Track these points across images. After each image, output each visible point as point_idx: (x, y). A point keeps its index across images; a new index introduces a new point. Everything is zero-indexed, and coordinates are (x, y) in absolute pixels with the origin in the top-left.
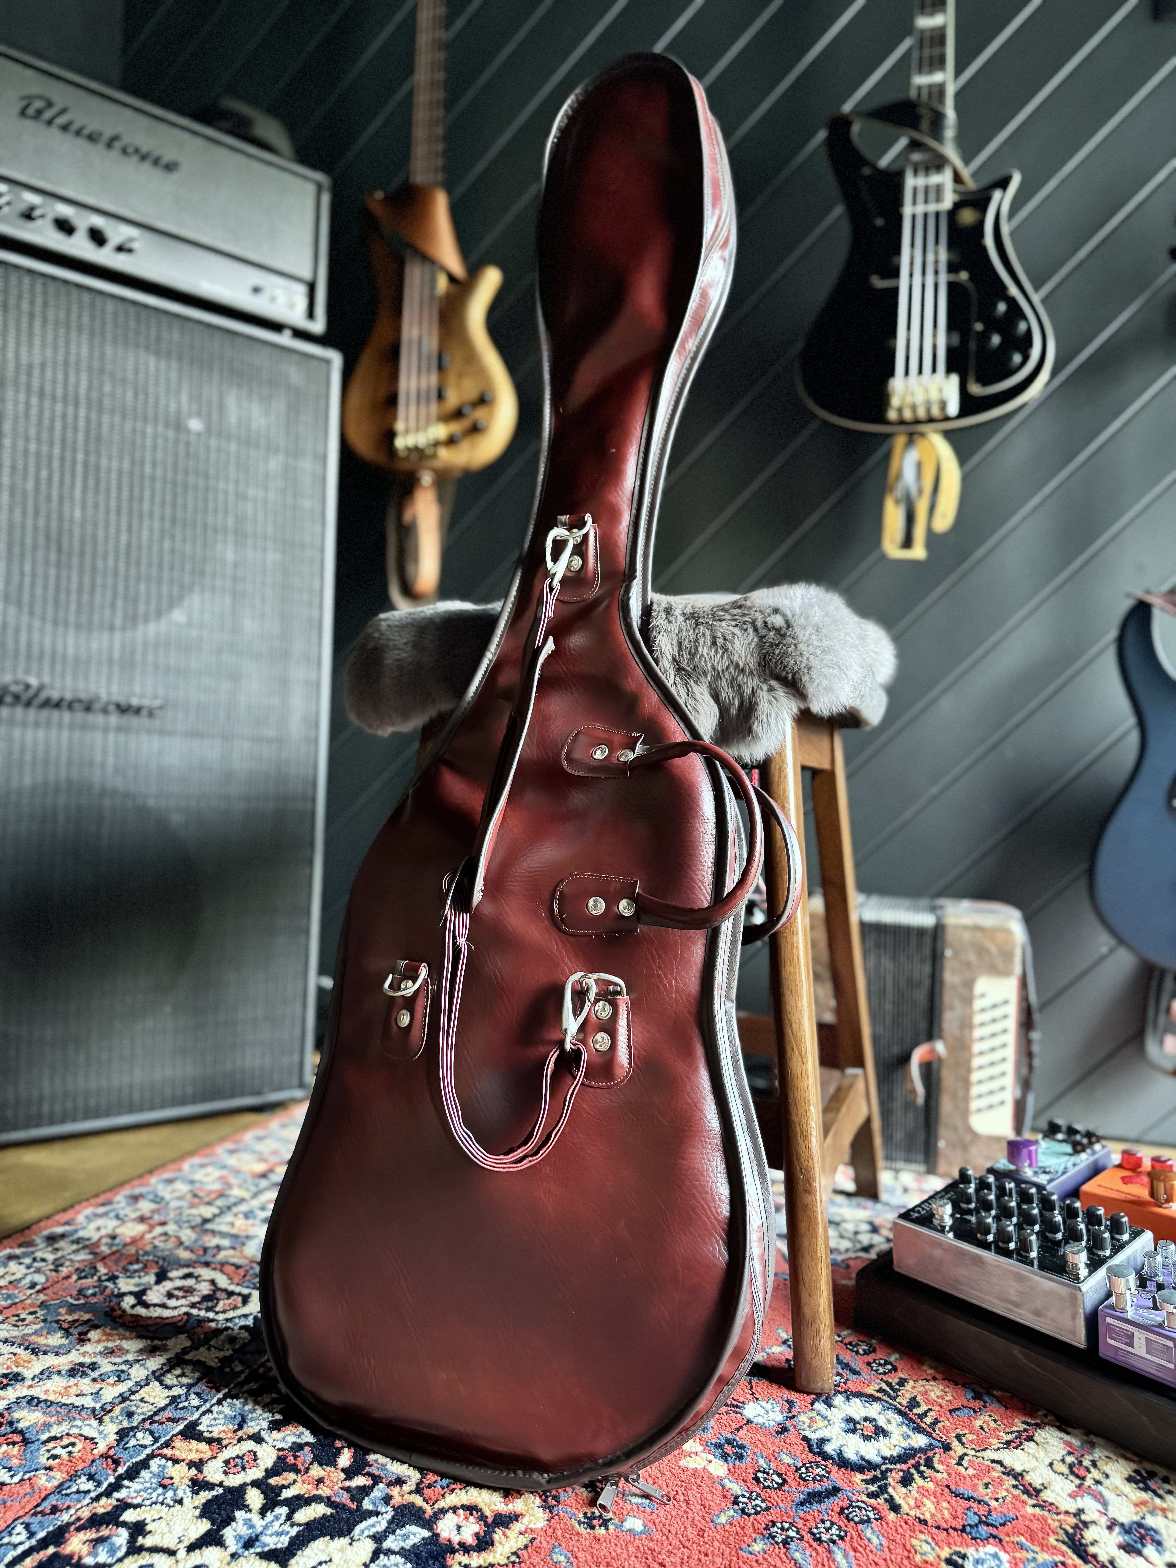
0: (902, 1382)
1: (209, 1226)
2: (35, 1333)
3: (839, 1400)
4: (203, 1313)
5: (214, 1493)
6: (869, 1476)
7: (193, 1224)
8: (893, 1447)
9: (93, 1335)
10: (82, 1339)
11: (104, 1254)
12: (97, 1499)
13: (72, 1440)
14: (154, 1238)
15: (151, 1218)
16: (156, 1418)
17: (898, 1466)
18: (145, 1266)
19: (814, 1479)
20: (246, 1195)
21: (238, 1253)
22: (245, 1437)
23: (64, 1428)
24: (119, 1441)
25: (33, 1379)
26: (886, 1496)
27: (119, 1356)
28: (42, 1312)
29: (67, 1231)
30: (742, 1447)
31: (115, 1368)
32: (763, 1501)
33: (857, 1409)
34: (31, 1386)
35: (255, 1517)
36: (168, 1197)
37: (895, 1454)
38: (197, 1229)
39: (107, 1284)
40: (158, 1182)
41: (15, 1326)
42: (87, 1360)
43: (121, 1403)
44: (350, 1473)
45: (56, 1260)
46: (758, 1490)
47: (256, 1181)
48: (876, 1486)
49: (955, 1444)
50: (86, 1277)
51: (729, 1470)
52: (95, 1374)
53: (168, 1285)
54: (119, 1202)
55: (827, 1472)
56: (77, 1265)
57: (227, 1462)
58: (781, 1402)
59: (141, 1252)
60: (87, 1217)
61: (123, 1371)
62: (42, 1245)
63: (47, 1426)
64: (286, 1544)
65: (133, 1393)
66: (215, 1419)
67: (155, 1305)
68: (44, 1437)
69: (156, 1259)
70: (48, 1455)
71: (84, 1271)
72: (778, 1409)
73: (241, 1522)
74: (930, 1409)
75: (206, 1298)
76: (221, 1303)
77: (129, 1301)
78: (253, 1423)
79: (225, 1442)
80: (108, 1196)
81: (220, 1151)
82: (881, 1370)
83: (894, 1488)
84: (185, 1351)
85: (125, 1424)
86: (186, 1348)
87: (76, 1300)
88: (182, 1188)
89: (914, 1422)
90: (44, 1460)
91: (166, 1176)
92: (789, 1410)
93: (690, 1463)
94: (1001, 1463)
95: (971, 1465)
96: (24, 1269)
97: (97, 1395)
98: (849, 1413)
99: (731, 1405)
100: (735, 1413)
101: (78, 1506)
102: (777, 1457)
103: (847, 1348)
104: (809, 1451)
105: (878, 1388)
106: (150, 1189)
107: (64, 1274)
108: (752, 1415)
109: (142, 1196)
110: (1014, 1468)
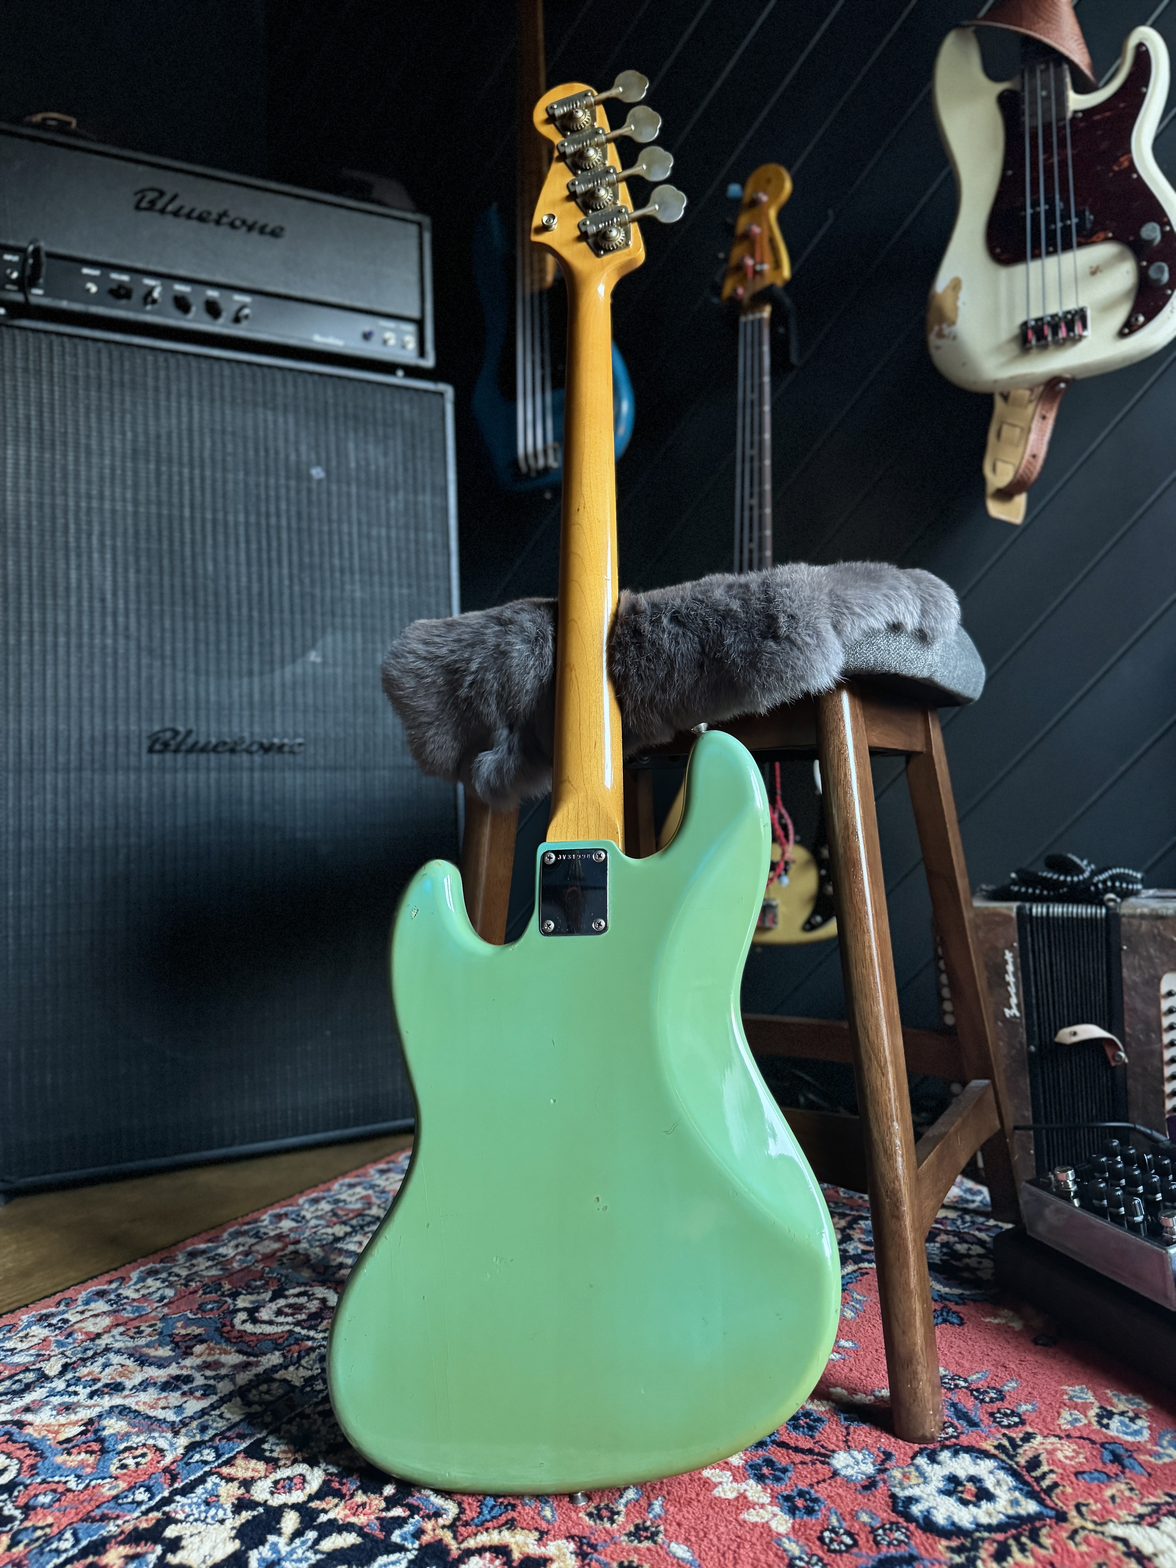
0: (1028, 1437)
1: (339, 1245)
2: (148, 1345)
3: (945, 1455)
4: (304, 1332)
5: (255, 1513)
6: (954, 1543)
7: (324, 1242)
8: (994, 1514)
9: (198, 1349)
10: (186, 1353)
11: (233, 1271)
12: (148, 1511)
13: (145, 1450)
15: (288, 1236)
16: (228, 1434)
17: (993, 1535)
18: (267, 1283)
19: (890, 1544)
22: (301, 1458)
23: (142, 1439)
24: (184, 1455)
25: (131, 1389)
27: (213, 1370)
28: (162, 1326)
29: (207, 1248)
30: (816, 1500)
31: (205, 1382)
33: (963, 1466)
34: (126, 1397)
35: (283, 1542)
36: (308, 1216)
37: (995, 1522)
38: (326, 1248)
39: (227, 1299)
40: (305, 1202)
41: (132, 1337)
42: (185, 1372)
43: (199, 1417)
44: (392, 1502)
45: (188, 1275)
46: (820, 1553)
48: (963, 1556)
49: (1073, 1513)
50: (210, 1292)
51: (793, 1527)
52: (185, 1388)
53: (282, 1302)
54: (263, 1221)
55: (907, 1537)
56: (206, 1280)
57: (276, 1483)
58: (876, 1452)
59: (267, 1269)
60: (230, 1234)
61: (211, 1386)
62: (182, 1261)
63: (127, 1435)
65: (214, 1409)
66: (280, 1438)
67: (261, 1322)
68: (121, 1447)
69: (278, 1276)
70: (118, 1464)
71: (210, 1287)
72: (870, 1460)
73: (269, 1545)
74: (1051, 1471)
75: (312, 1316)
76: (325, 1322)
77: (243, 1316)
79: (281, 1463)
80: (255, 1215)
81: (372, 1171)
82: (1005, 1422)
83: (984, 1561)
84: (275, 1369)
85: (198, 1438)
87: (195, 1314)
88: (325, 1206)
89: (1029, 1486)
90: (113, 1469)
91: (314, 1195)
92: (883, 1462)
93: (751, 1516)
94: (1125, 1541)
95: (1086, 1540)
96: (158, 1284)
97: (179, 1408)
98: (952, 1470)
99: (819, 1454)
100: (821, 1462)
101: (127, 1518)
102: (854, 1516)
103: (972, 1394)
104: (893, 1511)
105: (996, 1443)
106: (295, 1208)
107: (191, 1289)
108: (838, 1466)
109: (286, 1215)
110: (1141, 1548)
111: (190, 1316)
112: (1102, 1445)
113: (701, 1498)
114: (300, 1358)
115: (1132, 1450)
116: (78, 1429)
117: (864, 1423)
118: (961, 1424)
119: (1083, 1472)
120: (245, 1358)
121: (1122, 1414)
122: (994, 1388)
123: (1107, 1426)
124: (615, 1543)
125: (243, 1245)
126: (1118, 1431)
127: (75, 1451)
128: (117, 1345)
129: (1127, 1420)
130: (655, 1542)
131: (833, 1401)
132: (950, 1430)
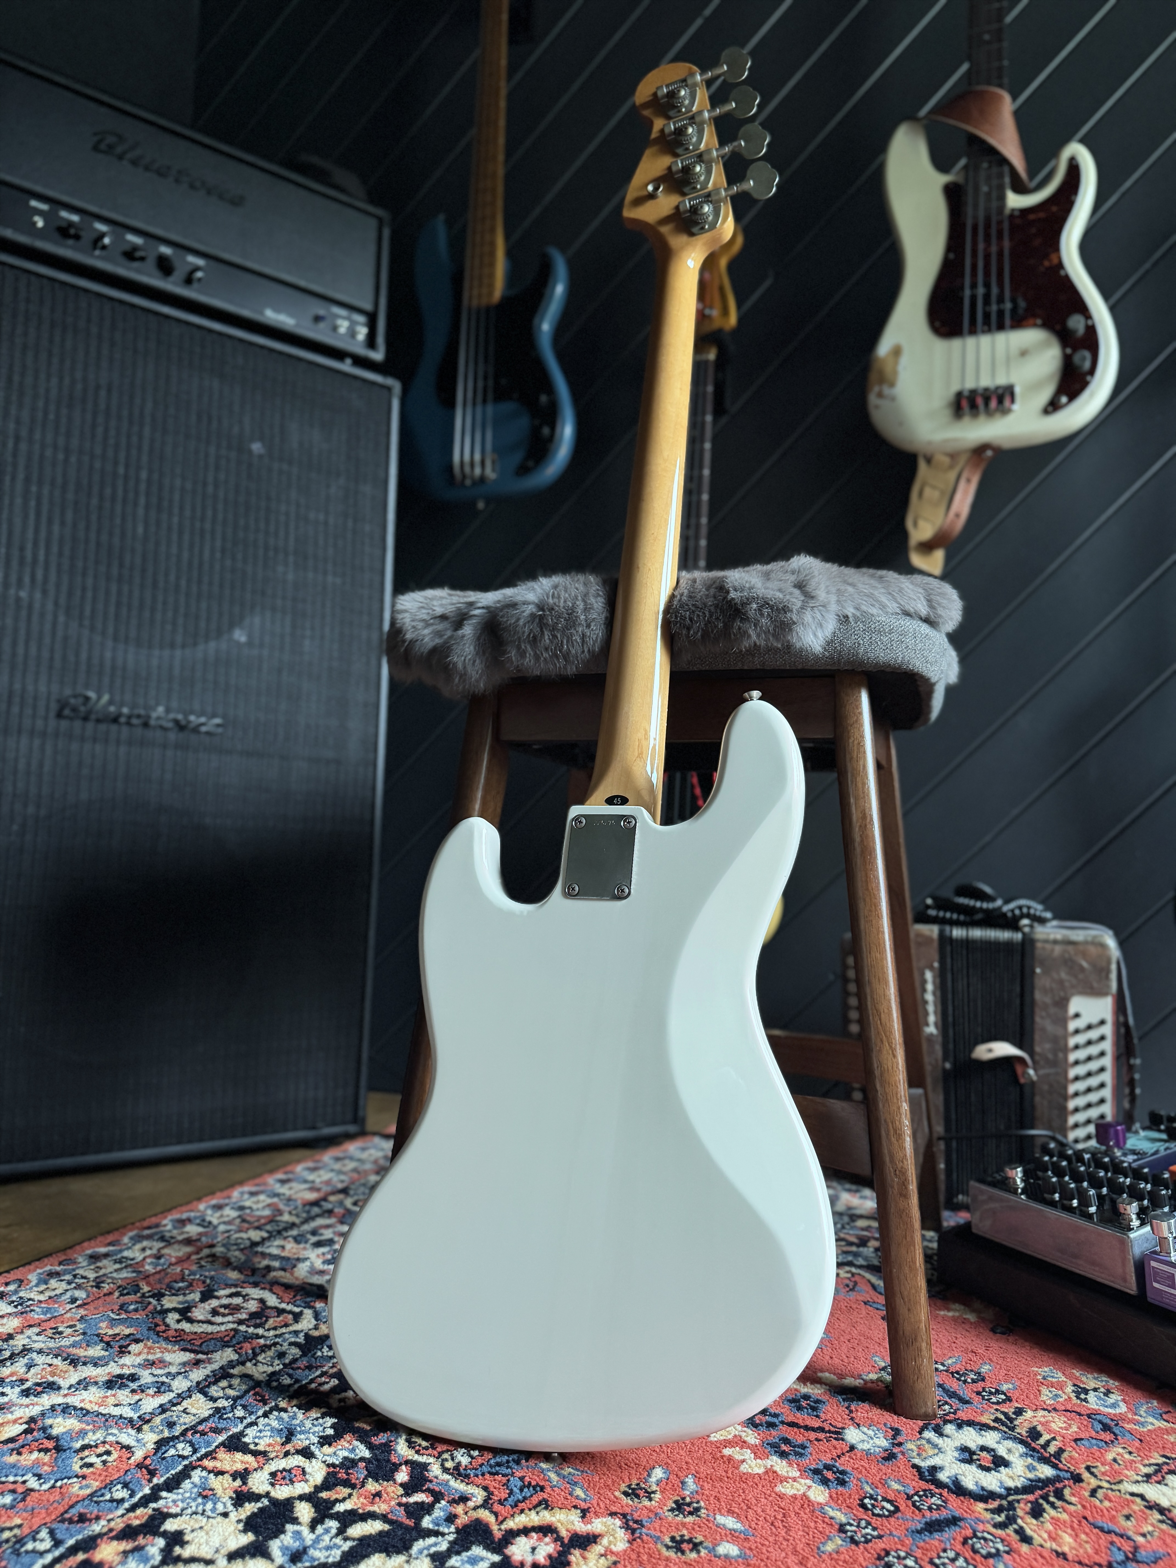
0: (1019, 1412)
1: (259, 1249)
2: (73, 1345)
3: (949, 1429)
4: (251, 1330)
5: (259, 1505)
6: (991, 1506)
7: (242, 1246)
8: (1016, 1478)
9: (134, 1348)
10: (123, 1351)
11: (147, 1274)
12: (133, 1508)
13: (107, 1447)
14: (201, 1259)
15: (199, 1240)
16: (199, 1429)
17: (1025, 1497)
18: (191, 1285)
19: (930, 1508)
20: (297, 1221)
21: (288, 1275)
22: (292, 1451)
23: (99, 1435)
24: (157, 1450)
25: (69, 1388)
26: (1015, 1526)
27: (160, 1368)
28: (82, 1326)
29: (109, 1251)
30: (843, 1473)
31: (156, 1379)
32: (874, 1529)
33: (971, 1438)
34: (65, 1395)
35: (305, 1531)
36: (215, 1221)
37: (1019, 1486)
38: (246, 1252)
39: (151, 1300)
40: (206, 1208)
41: (51, 1338)
42: (126, 1371)
43: (160, 1414)
44: (409, 1488)
45: (97, 1278)
46: (866, 1517)
47: (307, 1208)
48: (1002, 1516)
49: (1086, 1475)
50: (128, 1294)
51: (831, 1497)
52: (134, 1386)
53: (214, 1303)
54: (165, 1226)
55: (943, 1501)
56: (120, 1282)
57: (273, 1475)
58: (884, 1428)
59: (187, 1272)
60: (131, 1238)
61: (163, 1383)
62: (85, 1264)
63: (82, 1433)
64: (338, 1558)
65: (174, 1405)
66: (260, 1431)
67: (199, 1322)
68: (78, 1445)
69: (202, 1278)
70: (80, 1463)
71: (126, 1288)
72: (881, 1436)
73: (289, 1534)
74: (1054, 1439)
75: (253, 1315)
76: (271, 1321)
77: (174, 1316)
78: (302, 1436)
79: (272, 1455)
80: (154, 1220)
81: (271, 1180)
82: (994, 1400)
83: (1022, 1518)
84: (231, 1364)
85: (166, 1434)
86: (232, 1361)
87: (118, 1315)
88: (230, 1213)
89: (1038, 1452)
90: (76, 1468)
91: (214, 1202)
92: (894, 1437)
93: (787, 1489)
94: (1142, 1497)
95: (1107, 1497)
96: (64, 1286)
97: (136, 1405)
98: (963, 1442)
99: (830, 1432)
100: (835, 1439)
101: (110, 1516)
102: (884, 1484)
103: (953, 1376)
104: (920, 1479)
105: (993, 1417)
106: (198, 1214)
107: (105, 1291)
108: (854, 1442)
109: (189, 1220)
110: (1157, 1502)
111: (112, 1315)
112: (1089, 1416)
113: (730, 1475)
114: (255, 1355)
115: (1117, 1420)
116: (19, 1428)
117: (863, 1402)
118: (954, 1402)
119: (1082, 1439)
120: (192, 1355)
121: (1095, 1390)
122: (972, 1371)
123: (1085, 1400)
124: (660, 1519)
125: (151, 1249)
126: (1097, 1404)
127: (24, 1450)
128: (37, 1346)
129: (1102, 1395)
130: (699, 1516)
131: (826, 1384)
132: (947, 1407)
